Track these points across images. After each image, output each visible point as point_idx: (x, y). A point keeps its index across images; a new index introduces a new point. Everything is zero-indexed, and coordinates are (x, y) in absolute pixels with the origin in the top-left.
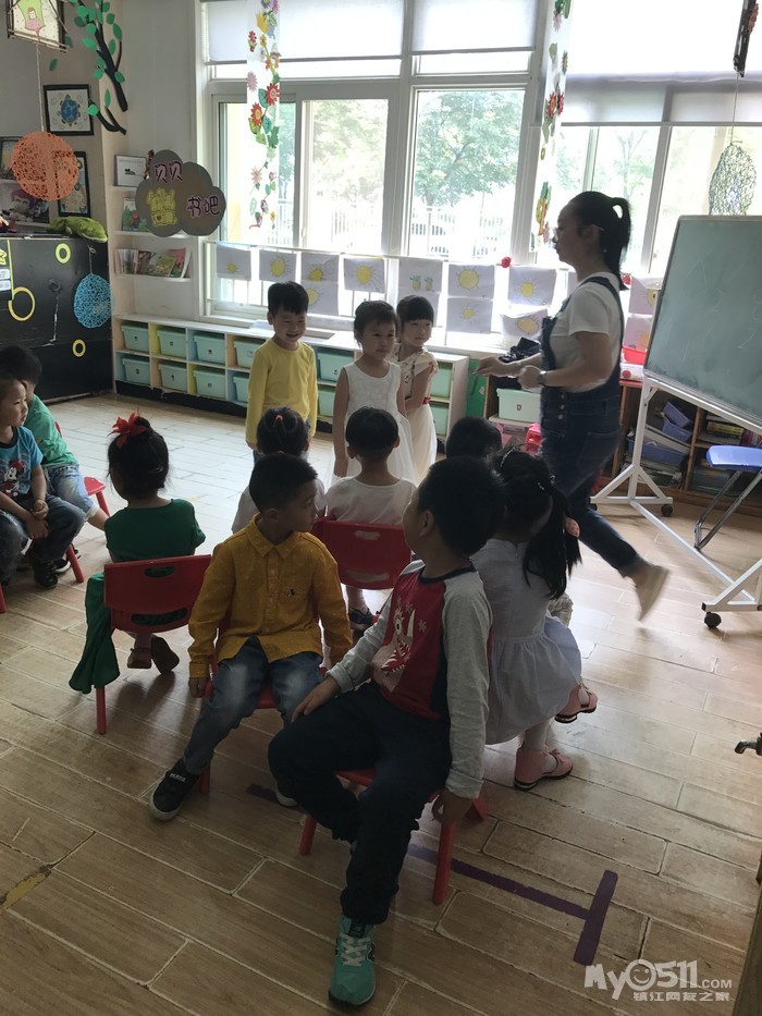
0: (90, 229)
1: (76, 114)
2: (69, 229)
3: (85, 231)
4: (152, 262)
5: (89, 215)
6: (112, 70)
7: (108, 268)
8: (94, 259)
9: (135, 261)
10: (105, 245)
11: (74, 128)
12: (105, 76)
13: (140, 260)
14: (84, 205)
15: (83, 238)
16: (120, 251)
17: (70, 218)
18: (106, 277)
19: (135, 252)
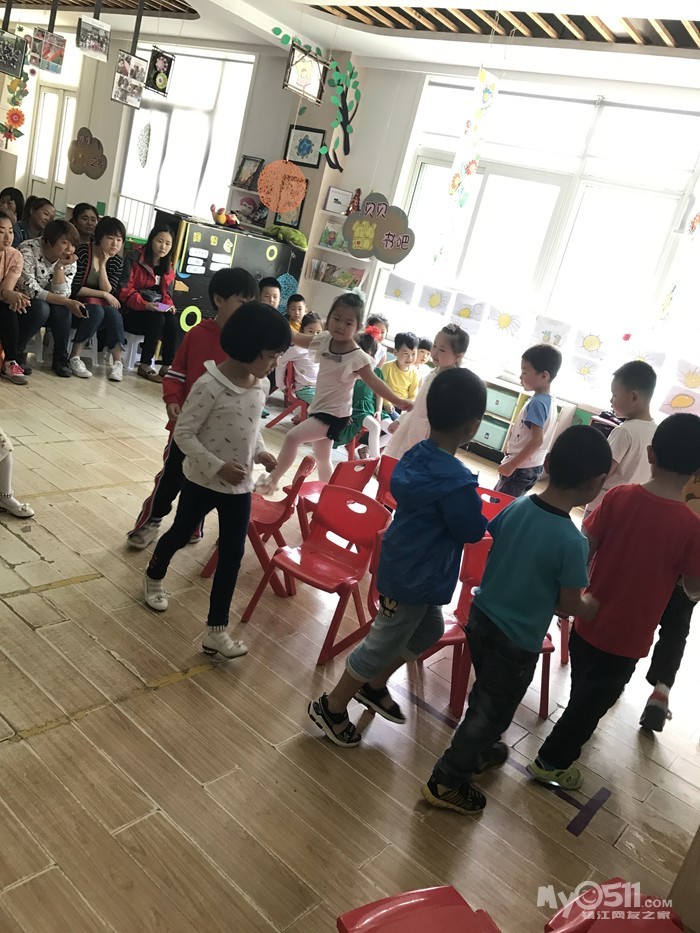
0: (297, 239)
1: (309, 150)
2: (281, 236)
3: (293, 239)
4: (336, 275)
5: (297, 228)
6: (345, 123)
7: (300, 272)
8: (292, 262)
9: (323, 271)
10: (305, 253)
11: (305, 161)
12: (340, 126)
13: (327, 271)
14: (296, 219)
15: (288, 244)
16: (314, 260)
17: (282, 227)
18: (297, 278)
19: (324, 264)
